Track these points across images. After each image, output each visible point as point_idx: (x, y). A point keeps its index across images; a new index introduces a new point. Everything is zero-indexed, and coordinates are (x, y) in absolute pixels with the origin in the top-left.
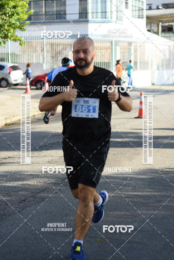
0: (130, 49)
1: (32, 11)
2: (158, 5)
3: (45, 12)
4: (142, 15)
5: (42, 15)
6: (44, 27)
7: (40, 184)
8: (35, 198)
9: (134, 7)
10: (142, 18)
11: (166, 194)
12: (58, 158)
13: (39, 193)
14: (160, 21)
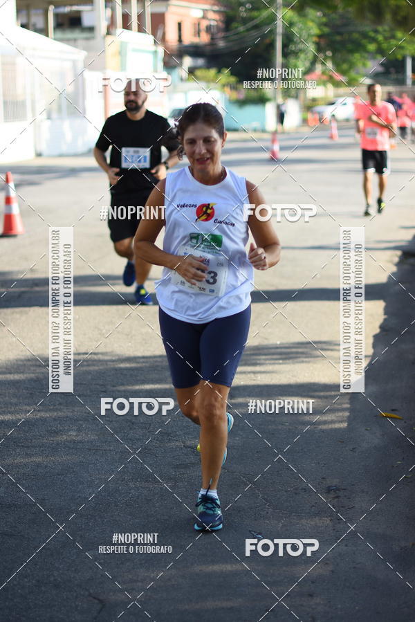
14: (52, 3)
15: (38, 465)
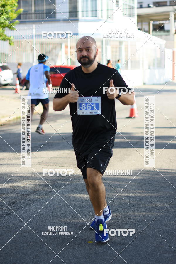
0: (120, 48)
1: (22, 10)
2: (149, 3)
3: (35, 11)
4: (133, 14)
5: (32, 14)
6: (34, 26)
7: (30, 186)
8: (25, 200)
9: (125, 6)
10: (133, 16)
11: (157, 195)
12: (48, 159)
13: (29, 195)
14: (151, 20)
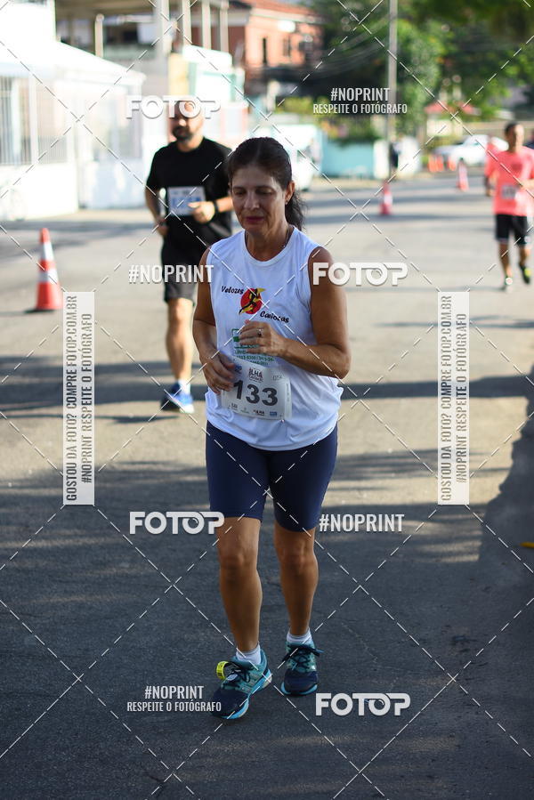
0: (6, 101)
14: (100, 11)
15: (81, 606)
